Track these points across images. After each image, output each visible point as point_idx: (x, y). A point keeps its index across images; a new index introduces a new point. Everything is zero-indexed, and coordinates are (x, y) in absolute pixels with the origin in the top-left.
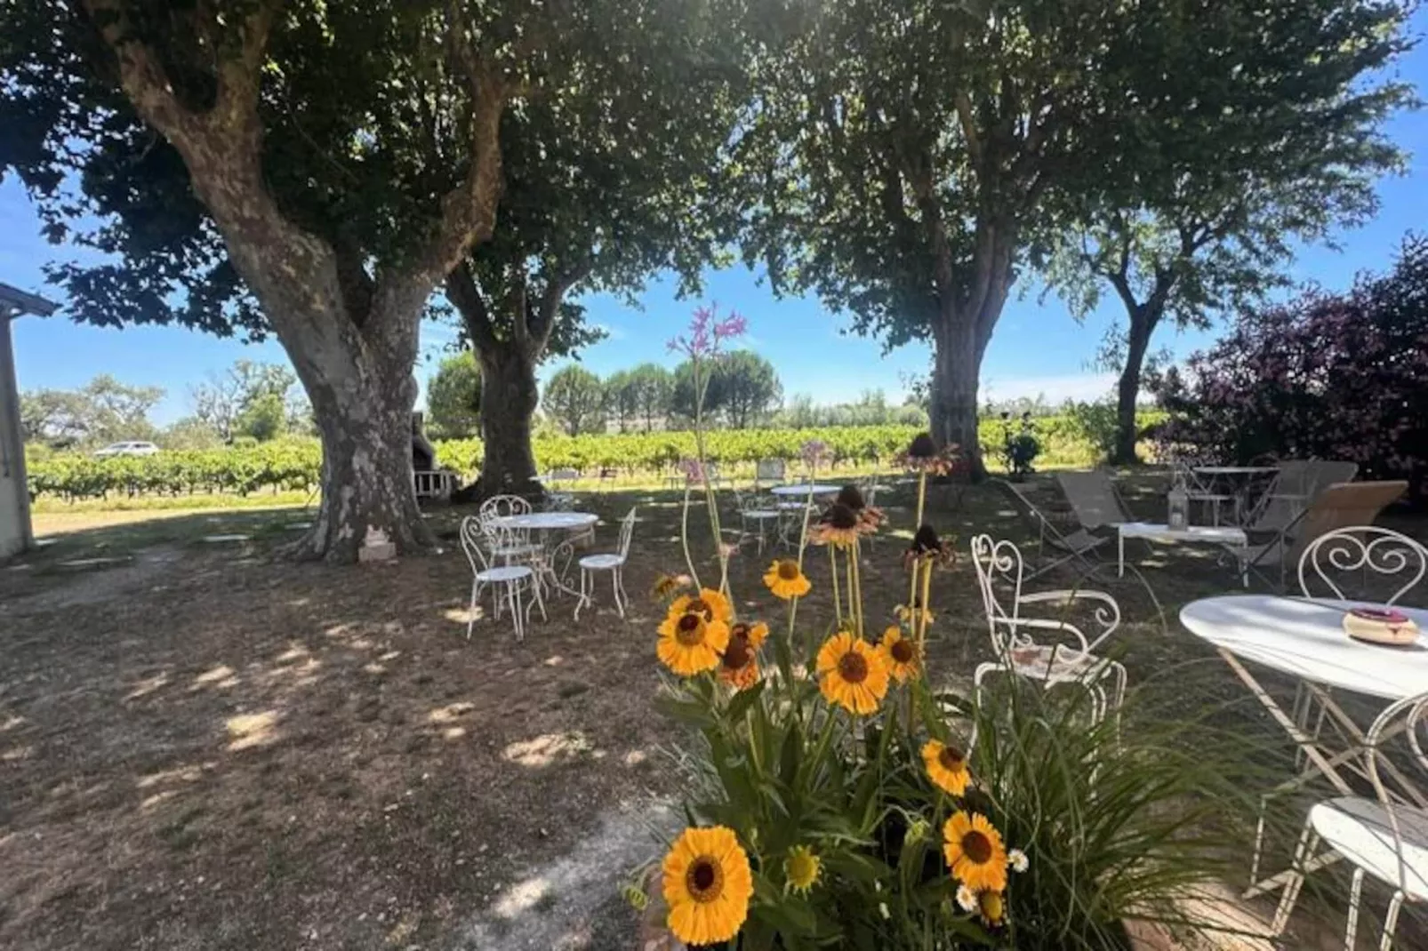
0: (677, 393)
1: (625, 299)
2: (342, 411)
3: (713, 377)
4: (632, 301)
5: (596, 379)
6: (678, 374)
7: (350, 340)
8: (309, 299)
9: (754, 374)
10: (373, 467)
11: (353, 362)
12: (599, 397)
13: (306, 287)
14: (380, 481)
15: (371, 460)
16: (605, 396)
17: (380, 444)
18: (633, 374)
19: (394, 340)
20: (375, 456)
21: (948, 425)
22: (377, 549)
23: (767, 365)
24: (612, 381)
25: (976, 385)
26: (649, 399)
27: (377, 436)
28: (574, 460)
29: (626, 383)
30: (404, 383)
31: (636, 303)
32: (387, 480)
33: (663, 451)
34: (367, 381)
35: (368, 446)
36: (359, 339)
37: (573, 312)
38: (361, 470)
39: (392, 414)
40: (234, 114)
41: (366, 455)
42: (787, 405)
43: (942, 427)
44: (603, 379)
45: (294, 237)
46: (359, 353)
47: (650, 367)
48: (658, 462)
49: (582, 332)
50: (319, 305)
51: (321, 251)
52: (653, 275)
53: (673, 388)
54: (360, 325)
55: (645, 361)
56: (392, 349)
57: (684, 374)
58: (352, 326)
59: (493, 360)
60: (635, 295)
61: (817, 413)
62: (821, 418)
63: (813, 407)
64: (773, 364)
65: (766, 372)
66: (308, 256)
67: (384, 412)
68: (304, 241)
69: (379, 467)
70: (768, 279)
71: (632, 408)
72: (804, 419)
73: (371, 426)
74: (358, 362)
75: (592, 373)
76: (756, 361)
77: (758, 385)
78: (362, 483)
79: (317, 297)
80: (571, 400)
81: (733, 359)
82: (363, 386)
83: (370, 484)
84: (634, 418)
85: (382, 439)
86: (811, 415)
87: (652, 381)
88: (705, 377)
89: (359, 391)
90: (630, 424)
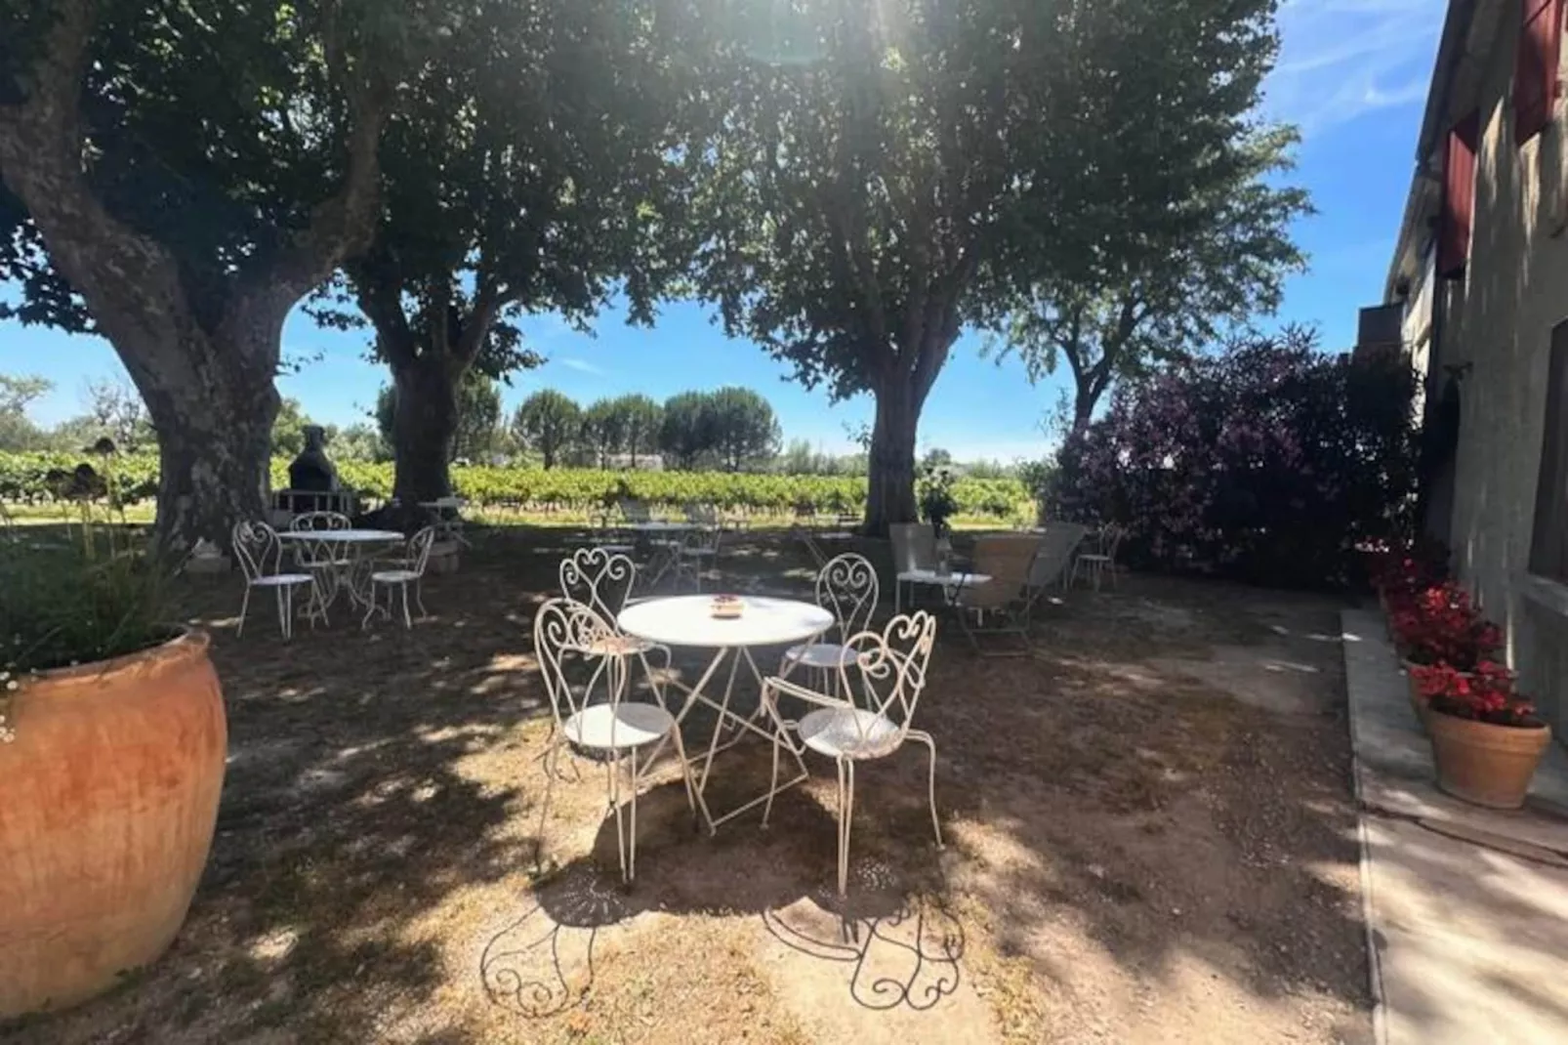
0: (665, 428)
1: (575, 324)
2: (181, 419)
3: (704, 412)
4: (581, 326)
5: (576, 407)
6: (668, 408)
7: (193, 346)
8: (141, 302)
9: (750, 414)
10: (216, 479)
11: (195, 367)
12: (578, 428)
13: (138, 289)
14: (225, 492)
15: (214, 471)
16: (586, 426)
17: (227, 456)
18: (617, 404)
19: (248, 351)
20: (220, 468)
22: (206, 561)
23: (766, 405)
24: (594, 410)
26: (635, 434)
27: (223, 447)
29: (608, 414)
30: (258, 396)
31: (587, 329)
32: (233, 493)
33: (615, 489)
34: (213, 390)
35: (212, 457)
36: (206, 345)
37: (510, 334)
38: (203, 481)
39: (244, 426)
40: (49, 110)
41: (208, 466)
42: (784, 452)
43: (879, 480)
44: (584, 408)
45: (125, 236)
46: (204, 361)
47: (638, 399)
48: (609, 500)
49: (518, 356)
50: (153, 308)
51: (156, 253)
52: (604, 300)
53: (662, 422)
54: (210, 332)
55: (634, 392)
56: (244, 359)
57: (674, 409)
58: (197, 332)
59: (409, 377)
60: (589, 321)
61: (817, 459)
62: (821, 466)
63: (812, 453)
64: (772, 404)
65: (764, 413)
66: (141, 258)
67: (234, 423)
68: (138, 243)
69: (224, 478)
70: (721, 317)
71: (616, 442)
72: (801, 466)
73: (217, 437)
74: (203, 370)
75: (572, 399)
76: (754, 399)
77: (755, 427)
78: (202, 495)
79: (152, 300)
80: (547, 428)
81: (729, 395)
82: (207, 395)
83: (210, 494)
84: (617, 453)
85: (230, 451)
86: (811, 463)
87: (638, 412)
88: (696, 413)
89: (202, 399)
90: (614, 458)
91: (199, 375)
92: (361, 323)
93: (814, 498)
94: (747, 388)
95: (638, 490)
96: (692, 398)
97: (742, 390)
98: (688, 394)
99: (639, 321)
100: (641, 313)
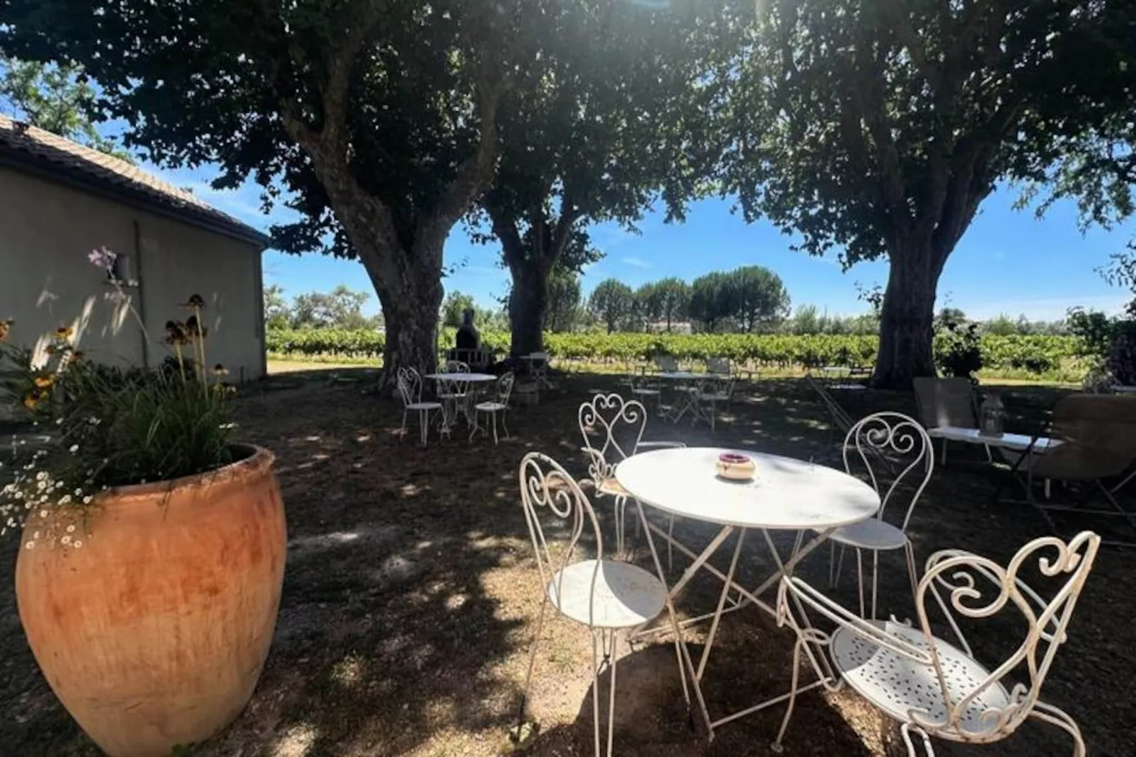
0: (693, 301)
1: (627, 226)
2: (394, 306)
3: (724, 288)
4: (632, 228)
5: (629, 290)
6: (695, 287)
7: (399, 261)
8: (374, 236)
9: (762, 286)
11: (400, 273)
12: (630, 304)
13: (372, 229)
14: (414, 350)
15: (409, 336)
16: (636, 303)
17: (415, 327)
18: (659, 286)
19: (426, 261)
20: (412, 334)
23: (777, 278)
24: (641, 291)
26: (670, 306)
27: (414, 322)
29: (651, 293)
30: (432, 289)
32: (418, 349)
34: (409, 287)
35: (408, 327)
36: (405, 259)
37: (583, 238)
38: (404, 342)
39: (424, 308)
40: (332, 130)
41: (406, 334)
42: (792, 316)
44: (634, 290)
45: (367, 198)
46: (405, 269)
47: (672, 282)
48: (649, 355)
50: (380, 240)
51: (381, 206)
52: (647, 207)
53: (690, 297)
54: (408, 251)
55: (670, 277)
56: (424, 266)
57: (700, 287)
58: (402, 252)
60: (635, 224)
61: (822, 322)
62: (826, 327)
63: (818, 316)
64: (781, 278)
65: (775, 285)
66: (373, 209)
67: (419, 307)
68: (372, 201)
69: (414, 340)
70: (740, 206)
71: (656, 315)
72: (807, 327)
73: (411, 315)
74: (404, 275)
75: (627, 285)
76: (767, 275)
77: (767, 297)
78: (403, 351)
79: (379, 235)
80: (610, 306)
81: (745, 272)
82: (405, 290)
83: (408, 351)
84: (658, 322)
85: (417, 323)
86: (817, 325)
87: (673, 291)
88: (718, 289)
89: (403, 293)
90: (655, 325)
91: (401, 276)
92: (493, 239)
93: (821, 353)
94: (761, 265)
96: (714, 277)
97: (756, 268)
98: (711, 276)
99: (675, 219)
100: (676, 212)
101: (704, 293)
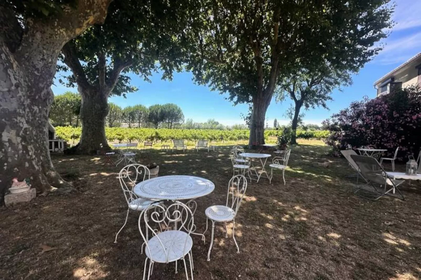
0: (150, 115)
1: (144, 78)
3: (162, 111)
4: (146, 79)
5: (120, 108)
6: (150, 109)
9: (176, 111)
10: (19, 139)
11: (6, 70)
12: (121, 115)
14: (25, 148)
15: (18, 135)
16: (124, 114)
17: (26, 126)
18: (134, 108)
20: (21, 133)
21: (256, 131)
25: (264, 119)
26: (140, 117)
27: (23, 120)
28: (118, 137)
29: (131, 111)
30: (45, 91)
31: (148, 80)
32: (29, 147)
33: (154, 135)
34: (17, 86)
35: (15, 126)
38: (10, 141)
39: (36, 108)
41: (13, 132)
42: (185, 122)
43: (255, 131)
44: (123, 109)
46: (11, 66)
47: (140, 106)
49: (128, 87)
53: (148, 114)
54: (13, 51)
55: (139, 104)
56: (37, 70)
57: (153, 109)
59: (88, 93)
61: (194, 125)
62: (196, 127)
63: (193, 123)
64: (181, 109)
65: (179, 111)
67: (30, 107)
69: (24, 139)
71: (133, 119)
72: (190, 127)
73: (19, 114)
74: (10, 71)
76: (176, 107)
77: (177, 115)
78: (10, 149)
81: (169, 106)
82: (13, 88)
83: (16, 150)
84: (134, 123)
85: (27, 122)
86: (192, 125)
87: (141, 111)
88: (159, 111)
89: (9, 91)
90: (132, 124)
94: (174, 103)
95: (161, 135)
96: (157, 106)
97: (172, 104)
98: (156, 106)
101: (154, 112)
